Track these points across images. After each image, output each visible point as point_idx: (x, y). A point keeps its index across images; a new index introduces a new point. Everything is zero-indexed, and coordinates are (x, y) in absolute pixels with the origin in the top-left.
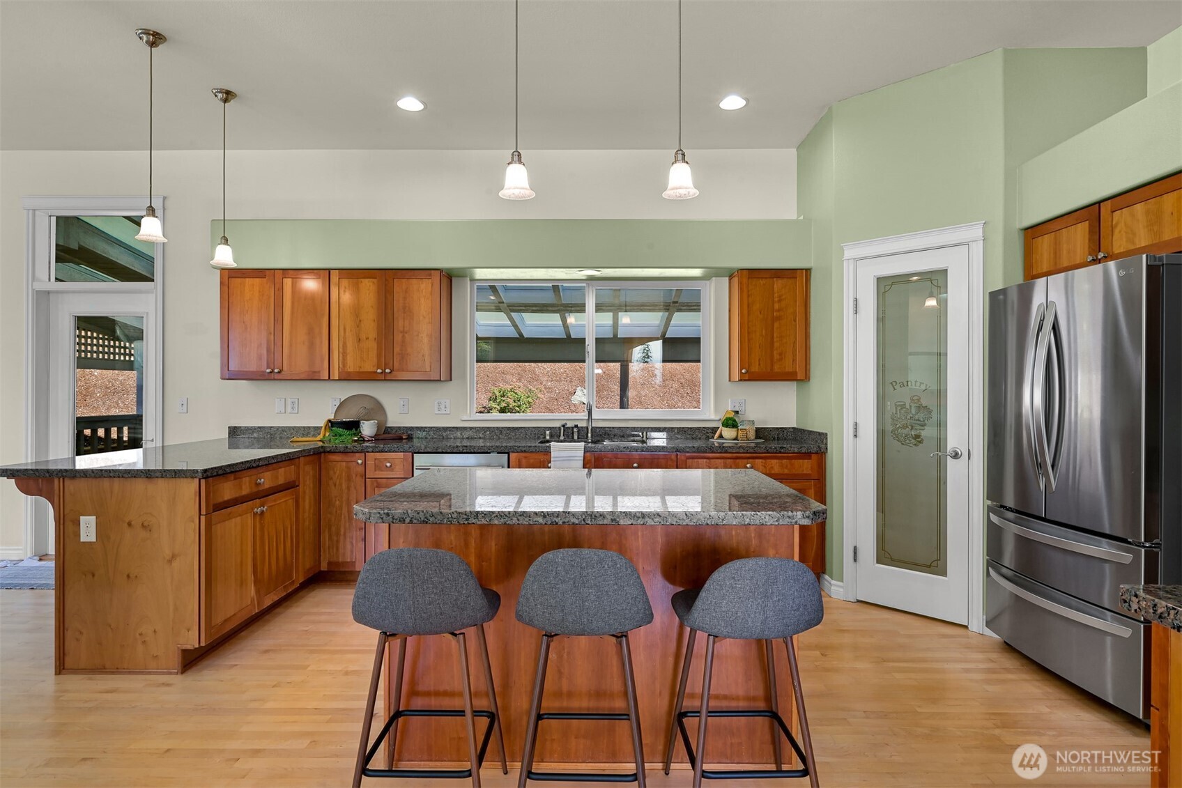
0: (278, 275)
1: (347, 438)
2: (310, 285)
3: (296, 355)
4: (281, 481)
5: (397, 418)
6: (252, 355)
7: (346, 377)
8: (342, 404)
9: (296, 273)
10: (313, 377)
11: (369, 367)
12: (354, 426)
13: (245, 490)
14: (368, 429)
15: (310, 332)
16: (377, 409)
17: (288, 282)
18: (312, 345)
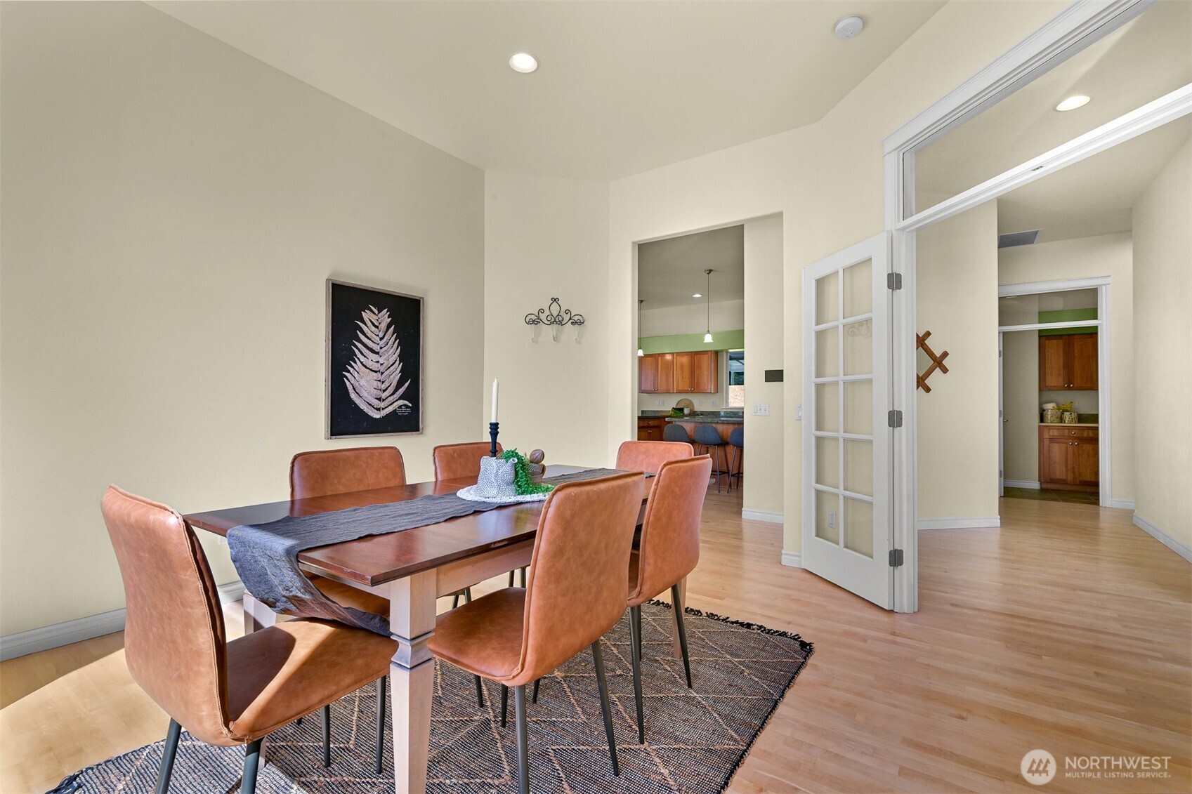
0: (657, 356)
1: (679, 414)
2: (668, 357)
3: (662, 385)
4: (656, 424)
5: (698, 407)
6: (648, 385)
7: (679, 392)
8: (678, 402)
9: (663, 355)
10: (668, 392)
11: (687, 387)
12: (682, 410)
13: (646, 425)
14: (686, 411)
15: (667, 376)
16: (691, 404)
17: (660, 358)
18: (667, 380)
